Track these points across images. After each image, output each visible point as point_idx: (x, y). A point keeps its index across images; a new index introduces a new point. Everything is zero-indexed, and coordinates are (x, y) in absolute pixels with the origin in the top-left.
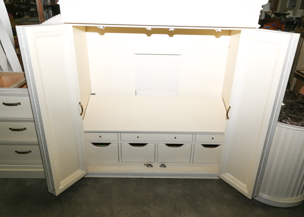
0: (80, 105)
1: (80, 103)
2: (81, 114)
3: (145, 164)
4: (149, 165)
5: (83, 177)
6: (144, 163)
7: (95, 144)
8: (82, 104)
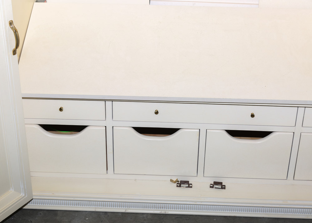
0: (12, 28)
1: (11, 23)
2: (14, 52)
3: (171, 181)
4: (183, 183)
5: (21, 209)
6: (169, 179)
7: (48, 128)
8: (15, 24)
